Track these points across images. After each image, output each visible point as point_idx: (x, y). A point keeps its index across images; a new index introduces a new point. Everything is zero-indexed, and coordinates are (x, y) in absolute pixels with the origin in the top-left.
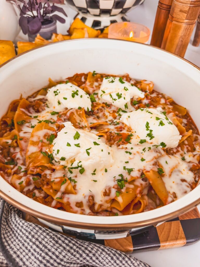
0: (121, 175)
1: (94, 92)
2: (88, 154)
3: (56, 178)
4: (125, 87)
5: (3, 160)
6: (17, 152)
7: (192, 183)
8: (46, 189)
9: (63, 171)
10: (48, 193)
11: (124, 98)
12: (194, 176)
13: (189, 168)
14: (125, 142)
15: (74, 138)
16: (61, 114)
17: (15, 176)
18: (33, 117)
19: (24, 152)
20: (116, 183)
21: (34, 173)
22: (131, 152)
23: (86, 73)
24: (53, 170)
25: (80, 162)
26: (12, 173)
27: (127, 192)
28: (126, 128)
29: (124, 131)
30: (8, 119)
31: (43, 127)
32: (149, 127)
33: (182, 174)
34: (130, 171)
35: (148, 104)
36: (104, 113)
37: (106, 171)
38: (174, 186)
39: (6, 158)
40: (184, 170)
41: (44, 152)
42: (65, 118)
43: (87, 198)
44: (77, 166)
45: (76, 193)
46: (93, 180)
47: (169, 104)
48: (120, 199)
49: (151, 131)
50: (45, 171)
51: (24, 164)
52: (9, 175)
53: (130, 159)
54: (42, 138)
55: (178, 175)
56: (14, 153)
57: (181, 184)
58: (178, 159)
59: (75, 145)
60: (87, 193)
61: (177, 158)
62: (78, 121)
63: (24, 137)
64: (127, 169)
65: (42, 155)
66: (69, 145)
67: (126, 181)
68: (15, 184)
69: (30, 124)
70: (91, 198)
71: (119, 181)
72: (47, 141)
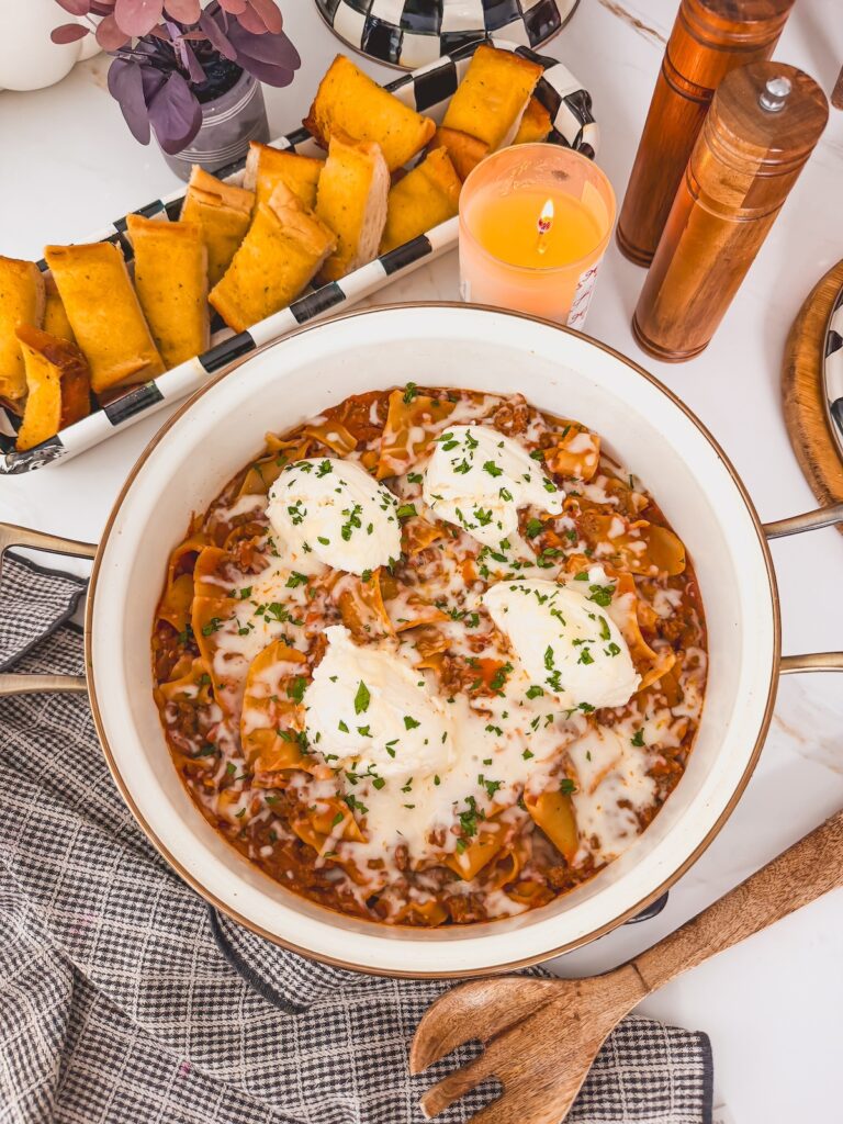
0: (471, 800)
1: (410, 472)
2: (392, 753)
3: (320, 800)
4: (501, 490)
5: (186, 747)
6: (217, 724)
7: (645, 810)
8: (301, 827)
9: (335, 780)
10: (306, 841)
11: (500, 525)
12: (654, 791)
13: (646, 769)
14: (489, 690)
15: (356, 707)
16: (316, 584)
17: (226, 797)
18: (238, 595)
19: (235, 720)
20: (458, 820)
21: (268, 786)
22: (502, 729)
23: (383, 388)
24: (310, 778)
25: (374, 765)
26: (216, 788)
27: (481, 844)
28: (496, 643)
29: (490, 653)
30: (175, 616)
31: (275, 655)
32: (553, 663)
33: (625, 784)
34: (493, 787)
35: (574, 531)
36: (439, 567)
37: (437, 782)
38: (599, 817)
39: (191, 738)
40: (632, 773)
41: (284, 732)
42: (328, 601)
43: (393, 851)
44: (366, 772)
45: (367, 841)
46: (407, 806)
47: (636, 533)
48: (464, 861)
49: (558, 674)
50: (291, 778)
51: (239, 754)
52: (209, 792)
53: (499, 750)
54: (274, 690)
55: (613, 789)
56: (211, 728)
57: (616, 815)
58: (621, 740)
59: (360, 730)
60: (393, 840)
61: (622, 736)
62: (365, 621)
63: (228, 677)
64: (487, 781)
65: (279, 740)
66: (343, 727)
67: (481, 817)
68: (228, 817)
69: (235, 621)
70: (401, 853)
71: (466, 817)
72: (289, 696)
